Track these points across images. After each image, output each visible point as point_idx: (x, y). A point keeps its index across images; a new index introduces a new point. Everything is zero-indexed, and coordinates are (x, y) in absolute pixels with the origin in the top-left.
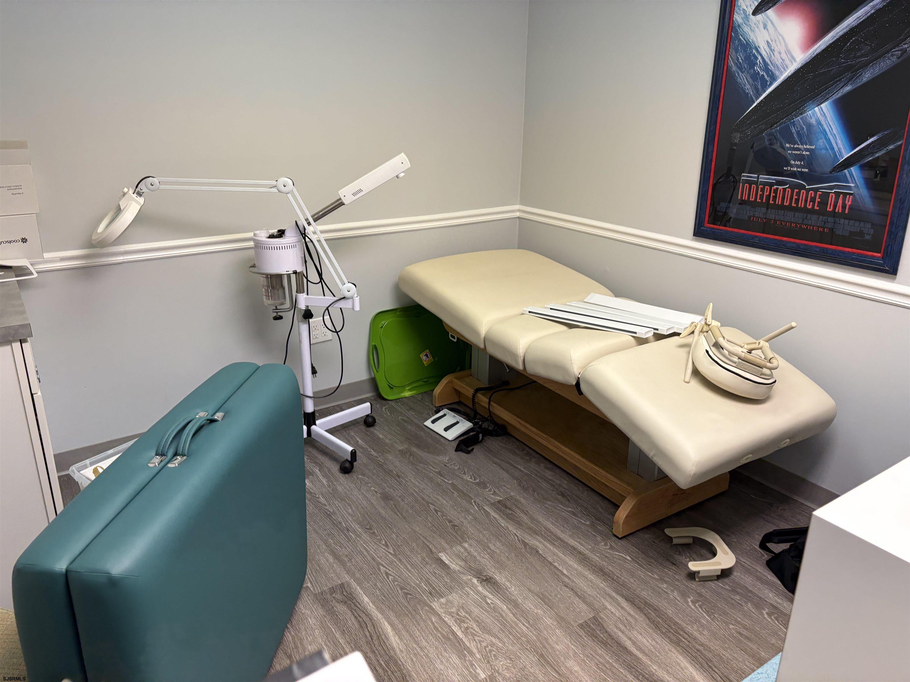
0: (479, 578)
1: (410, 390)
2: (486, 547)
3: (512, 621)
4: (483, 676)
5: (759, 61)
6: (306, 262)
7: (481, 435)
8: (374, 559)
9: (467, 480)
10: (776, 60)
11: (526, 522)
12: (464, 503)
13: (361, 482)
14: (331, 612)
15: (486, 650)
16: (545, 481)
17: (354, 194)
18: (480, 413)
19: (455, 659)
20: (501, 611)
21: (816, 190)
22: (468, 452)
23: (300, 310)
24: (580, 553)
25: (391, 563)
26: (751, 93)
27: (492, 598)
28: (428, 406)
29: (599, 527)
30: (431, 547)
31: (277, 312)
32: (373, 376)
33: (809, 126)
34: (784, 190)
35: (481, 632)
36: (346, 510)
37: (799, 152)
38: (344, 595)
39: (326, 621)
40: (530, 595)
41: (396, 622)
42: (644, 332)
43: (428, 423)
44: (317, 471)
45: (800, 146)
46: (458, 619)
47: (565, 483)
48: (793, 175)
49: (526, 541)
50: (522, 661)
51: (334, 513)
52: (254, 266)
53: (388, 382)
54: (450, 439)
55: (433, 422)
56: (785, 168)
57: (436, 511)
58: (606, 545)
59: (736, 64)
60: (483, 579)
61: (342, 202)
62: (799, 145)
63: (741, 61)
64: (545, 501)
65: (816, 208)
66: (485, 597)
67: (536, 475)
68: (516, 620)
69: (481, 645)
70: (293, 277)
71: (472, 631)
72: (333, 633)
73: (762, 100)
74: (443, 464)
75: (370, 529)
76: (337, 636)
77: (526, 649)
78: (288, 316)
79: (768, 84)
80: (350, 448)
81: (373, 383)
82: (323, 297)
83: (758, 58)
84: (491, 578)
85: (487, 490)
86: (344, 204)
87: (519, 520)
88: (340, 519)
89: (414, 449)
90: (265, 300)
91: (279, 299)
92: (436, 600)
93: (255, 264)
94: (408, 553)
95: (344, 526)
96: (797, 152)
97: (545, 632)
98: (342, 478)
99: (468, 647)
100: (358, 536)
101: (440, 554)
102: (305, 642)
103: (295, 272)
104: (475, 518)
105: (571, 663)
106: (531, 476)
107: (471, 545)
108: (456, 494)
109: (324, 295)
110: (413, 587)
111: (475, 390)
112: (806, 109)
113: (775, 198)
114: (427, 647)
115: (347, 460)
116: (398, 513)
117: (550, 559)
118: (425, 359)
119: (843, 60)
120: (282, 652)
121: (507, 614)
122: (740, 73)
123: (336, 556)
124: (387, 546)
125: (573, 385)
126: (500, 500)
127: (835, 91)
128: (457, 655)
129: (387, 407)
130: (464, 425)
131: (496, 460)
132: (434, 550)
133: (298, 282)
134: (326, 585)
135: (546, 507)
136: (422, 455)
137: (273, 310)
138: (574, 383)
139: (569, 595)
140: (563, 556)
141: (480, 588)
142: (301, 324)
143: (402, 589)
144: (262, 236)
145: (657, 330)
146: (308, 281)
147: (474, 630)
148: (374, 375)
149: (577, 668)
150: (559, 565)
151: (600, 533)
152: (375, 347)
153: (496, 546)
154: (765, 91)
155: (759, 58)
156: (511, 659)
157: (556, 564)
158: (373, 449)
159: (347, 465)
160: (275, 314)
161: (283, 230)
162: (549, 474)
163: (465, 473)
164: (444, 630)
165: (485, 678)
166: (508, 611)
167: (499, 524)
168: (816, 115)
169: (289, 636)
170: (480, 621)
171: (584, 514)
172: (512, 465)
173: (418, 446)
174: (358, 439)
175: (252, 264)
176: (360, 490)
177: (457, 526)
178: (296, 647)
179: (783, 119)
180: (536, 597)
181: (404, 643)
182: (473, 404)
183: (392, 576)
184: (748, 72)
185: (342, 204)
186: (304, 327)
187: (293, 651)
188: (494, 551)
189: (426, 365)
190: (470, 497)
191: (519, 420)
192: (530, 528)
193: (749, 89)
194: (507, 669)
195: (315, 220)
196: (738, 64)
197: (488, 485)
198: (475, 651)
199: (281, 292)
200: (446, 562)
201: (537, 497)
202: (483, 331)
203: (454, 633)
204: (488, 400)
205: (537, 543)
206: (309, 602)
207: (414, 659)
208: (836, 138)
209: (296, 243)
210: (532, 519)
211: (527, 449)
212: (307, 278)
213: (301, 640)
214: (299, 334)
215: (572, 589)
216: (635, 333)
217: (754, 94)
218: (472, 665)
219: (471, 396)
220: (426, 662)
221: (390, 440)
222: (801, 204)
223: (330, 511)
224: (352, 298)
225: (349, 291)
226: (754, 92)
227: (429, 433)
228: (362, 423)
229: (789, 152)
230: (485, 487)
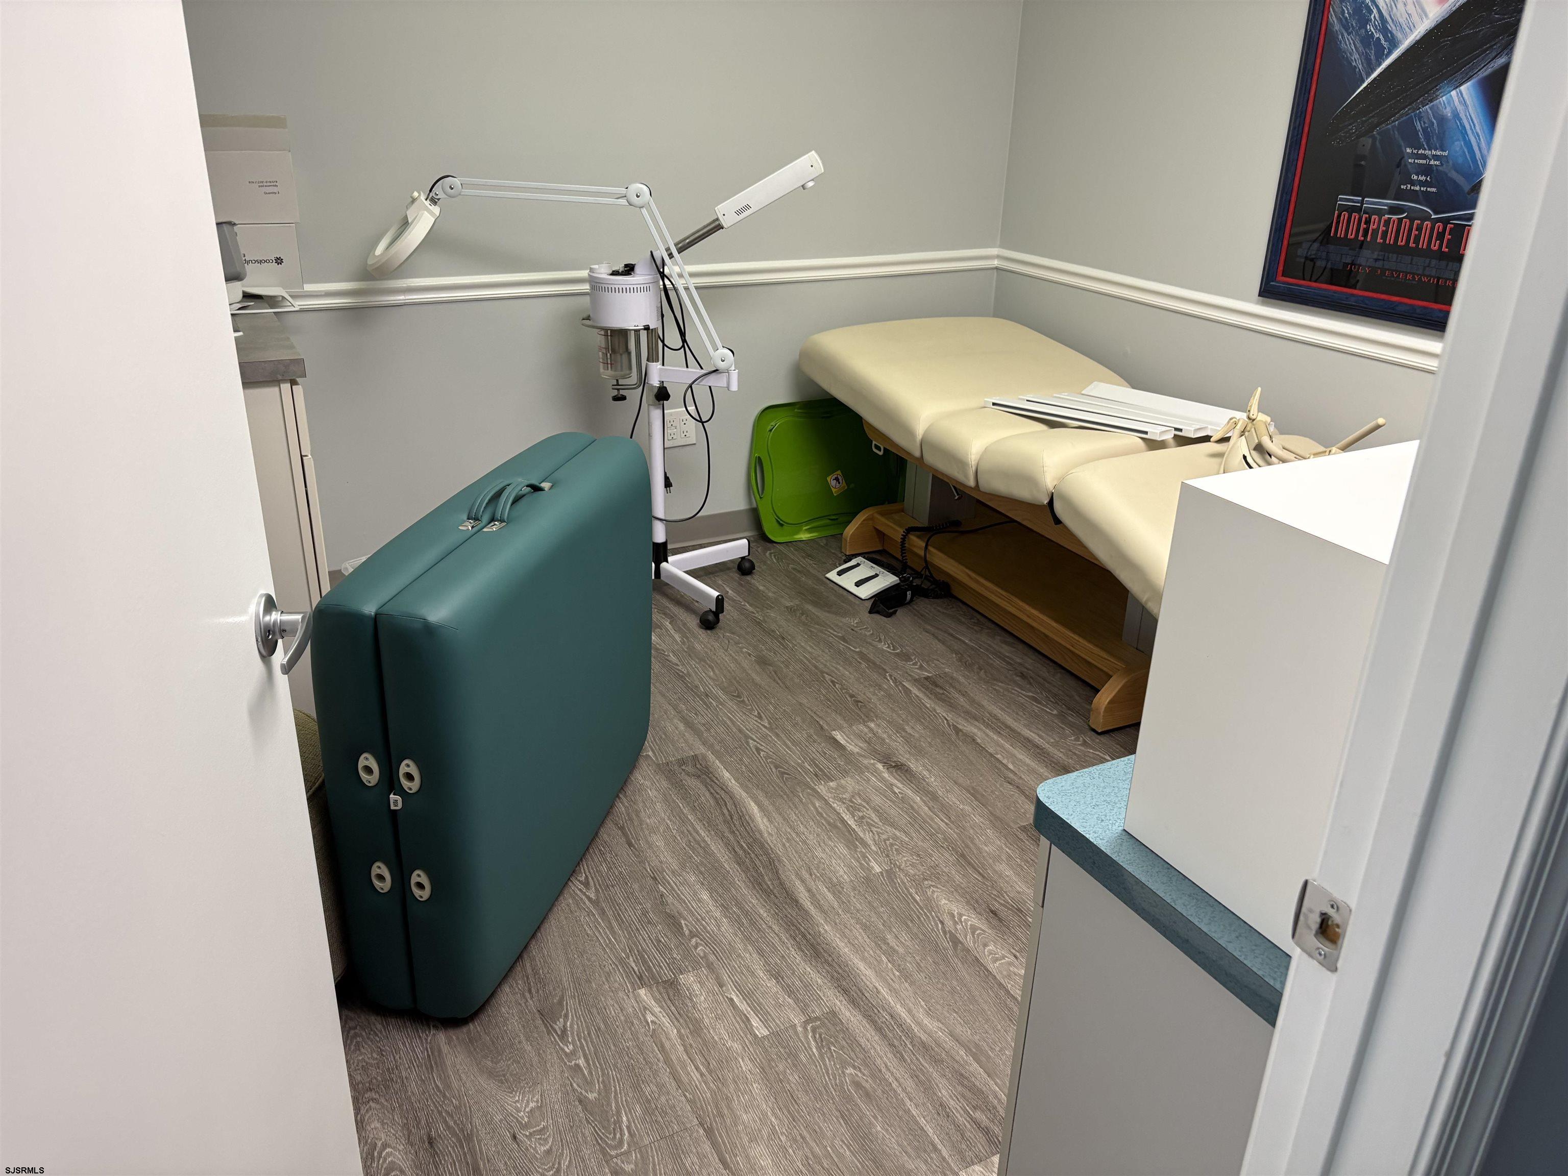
0: (885, 763)
1: (809, 531)
2: (900, 729)
3: (926, 814)
4: (877, 869)
5: (1375, 17)
6: (663, 316)
7: (909, 593)
8: (740, 731)
9: (883, 650)
10: (1398, 15)
11: (962, 704)
12: (875, 676)
13: (729, 642)
14: (678, 785)
15: (885, 843)
16: (1000, 657)
17: (738, 213)
18: (912, 566)
19: (842, 849)
20: (912, 803)
21: (1446, 221)
22: (889, 616)
23: (652, 386)
24: (1037, 747)
25: (764, 737)
26: (1360, 67)
27: (899, 786)
28: (833, 553)
29: (1070, 718)
30: (821, 723)
31: (618, 390)
32: (754, 505)
33: (1442, 120)
34: (1400, 220)
35: (881, 824)
36: (706, 672)
37: (1424, 162)
38: (697, 768)
39: (671, 795)
40: (956, 788)
41: (766, 803)
42: (1158, 432)
43: (832, 575)
44: (668, 623)
45: (1428, 152)
46: (851, 806)
47: (1030, 662)
48: (1413, 196)
49: (960, 727)
50: (933, 859)
51: (689, 675)
52: (588, 318)
53: (777, 516)
54: (863, 597)
55: (840, 573)
56: (1402, 187)
57: (833, 682)
58: (1077, 739)
59: (1339, 20)
60: (891, 765)
61: (719, 225)
62: (1425, 149)
63: (1347, 15)
64: (995, 682)
65: (1445, 249)
66: (891, 785)
67: (987, 650)
68: (931, 814)
69: (879, 836)
70: (644, 335)
71: (869, 820)
72: (680, 808)
73: (1375, 79)
74: (849, 627)
75: (739, 696)
76: (685, 812)
77: (942, 846)
78: (633, 396)
79: (1386, 52)
80: (715, 594)
81: (755, 516)
82: (685, 369)
83: (1373, 12)
84: (902, 765)
85: (911, 663)
86: (723, 228)
87: (952, 701)
88: (697, 682)
89: (810, 607)
90: (602, 370)
91: (622, 370)
92: (823, 783)
93: (589, 316)
94: (789, 728)
95: (702, 690)
96: (1421, 161)
97: (971, 831)
98: (702, 634)
99: (861, 838)
100: (722, 704)
101: (834, 732)
102: (643, 814)
103: (647, 328)
104: (889, 696)
105: (1003, 868)
106: (979, 651)
107: (879, 726)
108: (864, 665)
109: (687, 367)
110: (793, 767)
111: (906, 530)
112: (1438, 93)
113: (1385, 234)
114: (806, 833)
115: (711, 610)
116: (779, 681)
117: (991, 750)
118: (835, 484)
119: (1496, 16)
120: (611, 822)
121: (919, 807)
122: (1346, 35)
123: (689, 724)
124: (760, 717)
125: (1044, 505)
126: (928, 676)
127: (1483, 65)
128: (845, 844)
129: (772, 551)
130: (886, 580)
131: (929, 627)
132: (826, 727)
133: (650, 345)
134: (674, 755)
135: (995, 689)
136: (819, 614)
137: (613, 385)
138: (1046, 502)
139: (1012, 793)
140: (1011, 748)
141: (886, 775)
142: (652, 408)
143: (776, 767)
144: (602, 272)
145: (1180, 430)
146: (664, 345)
147: (872, 820)
148: (757, 505)
149: (1009, 873)
150: (1004, 758)
151: (1071, 725)
152: (759, 461)
153: (916, 730)
154: (1380, 64)
155: (1375, 11)
156: (919, 855)
157: (999, 756)
158: (748, 603)
159: (711, 617)
160: (615, 393)
161: (632, 264)
162: (1006, 650)
163: (880, 641)
164: (830, 817)
165: (881, 873)
166: (921, 804)
167: (923, 704)
168: (1452, 102)
169: (621, 807)
170: (881, 811)
171: (1051, 701)
172: (952, 635)
173: (815, 604)
174: (728, 589)
175: (585, 316)
176: (726, 650)
177: (862, 703)
178: (631, 819)
179: (1404, 109)
180: (964, 791)
181: (774, 826)
182: (902, 553)
183: (765, 752)
184: (1357, 34)
185: (720, 227)
186: (656, 414)
187: (627, 823)
188: (911, 735)
189: (835, 495)
190: (884, 670)
191: (967, 571)
192: (967, 713)
193: (1356, 60)
194: (913, 865)
195: (680, 251)
196: (1344, 20)
197: (913, 658)
198: (870, 842)
199: (625, 356)
200: (841, 742)
201: (984, 676)
202: (920, 430)
203: (843, 821)
204: (924, 545)
205: (976, 731)
206: (649, 773)
207: (787, 845)
208: (1480, 139)
209: (650, 285)
210: (972, 702)
211: (979, 617)
212: (663, 341)
213: (637, 813)
214: (649, 424)
215: (1018, 787)
216: (1146, 433)
217: (1365, 68)
218: (864, 857)
219: (898, 538)
220: (802, 848)
221: (774, 593)
222: (1422, 244)
223: (683, 672)
224: (728, 372)
225: (723, 361)
226: (1365, 65)
227: (833, 589)
228: (735, 569)
229: (1410, 161)
230: (909, 659)
